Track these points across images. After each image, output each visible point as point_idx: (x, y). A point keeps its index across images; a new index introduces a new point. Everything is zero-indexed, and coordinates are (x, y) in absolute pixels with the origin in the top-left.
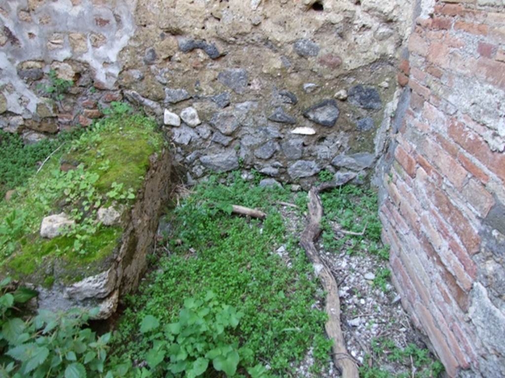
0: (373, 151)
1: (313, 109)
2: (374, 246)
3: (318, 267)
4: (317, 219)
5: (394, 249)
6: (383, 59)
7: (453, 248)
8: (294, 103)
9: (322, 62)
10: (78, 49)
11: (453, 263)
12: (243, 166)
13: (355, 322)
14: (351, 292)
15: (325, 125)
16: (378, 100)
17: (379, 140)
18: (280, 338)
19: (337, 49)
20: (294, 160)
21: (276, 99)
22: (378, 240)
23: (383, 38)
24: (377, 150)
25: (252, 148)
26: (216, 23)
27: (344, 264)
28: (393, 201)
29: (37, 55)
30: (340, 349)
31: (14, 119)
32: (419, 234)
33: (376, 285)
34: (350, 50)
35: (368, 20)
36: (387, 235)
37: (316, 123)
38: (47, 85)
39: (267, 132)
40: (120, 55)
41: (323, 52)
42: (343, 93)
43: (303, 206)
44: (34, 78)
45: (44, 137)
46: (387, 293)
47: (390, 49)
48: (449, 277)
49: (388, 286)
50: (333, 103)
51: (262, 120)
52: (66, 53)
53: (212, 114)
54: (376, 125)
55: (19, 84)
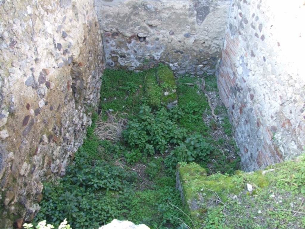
0: (215, 69)
1: (203, 62)
2: (216, 89)
3: (206, 95)
4: (204, 85)
5: (220, 90)
6: (217, 52)
7: (227, 91)
8: (199, 61)
9: (205, 53)
10: (151, 53)
11: (227, 93)
12: (187, 73)
13: (213, 103)
14: (212, 99)
15: (205, 64)
16: (216, 59)
17: (216, 67)
18: (202, 107)
19: (208, 50)
20: (198, 71)
21: (195, 60)
22: (217, 88)
23: (217, 48)
24: (216, 69)
25: (189, 70)
26: (183, 47)
27: (210, 93)
28: (219, 81)
29: (141, 55)
30: (211, 107)
31: (133, 68)
32: (223, 88)
33: (216, 97)
34: (211, 51)
35: (214, 45)
36: (218, 87)
37: (203, 64)
38: (142, 60)
39: (192, 66)
40: (161, 54)
41: (205, 51)
42: (209, 58)
43: (201, 81)
44: (139, 59)
45: (139, 71)
46: (218, 98)
47: (218, 50)
48: (227, 95)
49: (219, 97)
50: (207, 60)
51: (191, 64)
52: (148, 54)
53: (181, 64)
54: (216, 64)
55: (135, 60)
